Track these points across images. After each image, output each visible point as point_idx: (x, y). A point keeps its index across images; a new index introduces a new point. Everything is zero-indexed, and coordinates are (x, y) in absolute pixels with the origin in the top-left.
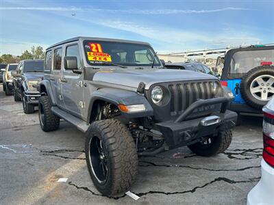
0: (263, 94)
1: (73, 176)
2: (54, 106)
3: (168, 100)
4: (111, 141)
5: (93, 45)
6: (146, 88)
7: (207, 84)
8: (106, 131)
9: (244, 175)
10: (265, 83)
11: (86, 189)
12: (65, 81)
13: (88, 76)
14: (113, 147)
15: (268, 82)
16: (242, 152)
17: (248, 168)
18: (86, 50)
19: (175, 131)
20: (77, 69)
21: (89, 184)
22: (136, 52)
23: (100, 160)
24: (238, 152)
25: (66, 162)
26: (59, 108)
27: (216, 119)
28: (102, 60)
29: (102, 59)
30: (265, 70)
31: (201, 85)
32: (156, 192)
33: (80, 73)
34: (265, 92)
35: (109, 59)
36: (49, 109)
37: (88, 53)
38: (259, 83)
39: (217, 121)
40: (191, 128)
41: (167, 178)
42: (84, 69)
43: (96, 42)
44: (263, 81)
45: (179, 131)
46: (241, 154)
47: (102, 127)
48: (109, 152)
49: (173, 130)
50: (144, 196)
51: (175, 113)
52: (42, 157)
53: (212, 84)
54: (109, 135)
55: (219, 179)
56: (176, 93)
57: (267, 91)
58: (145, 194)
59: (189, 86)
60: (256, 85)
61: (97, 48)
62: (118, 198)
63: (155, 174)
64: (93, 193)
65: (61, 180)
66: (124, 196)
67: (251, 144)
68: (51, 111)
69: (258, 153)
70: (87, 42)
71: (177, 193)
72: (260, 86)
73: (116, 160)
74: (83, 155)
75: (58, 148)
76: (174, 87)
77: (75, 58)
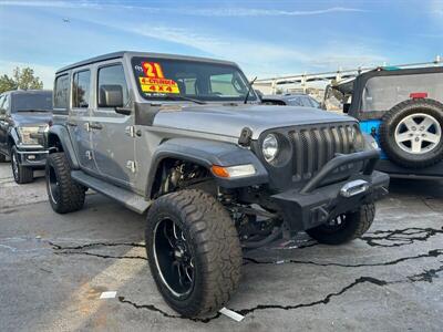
0: (414, 144)
1: (126, 287)
2: (75, 169)
3: (288, 155)
4: (199, 226)
5: (147, 65)
6: (253, 138)
7: (343, 130)
8: (189, 209)
9: (397, 270)
10: (418, 127)
11: (152, 308)
12: (97, 127)
13: (144, 119)
14: (203, 237)
15: (422, 124)
16: (386, 235)
17: (402, 260)
18: (137, 75)
19: (306, 207)
20: (122, 106)
21: (155, 298)
22: (212, 78)
23: (174, 258)
24: (380, 235)
25: (107, 264)
26: (86, 173)
27: (361, 186)
28: (165, 91)
29: (165, 88)
30: (417, 106)
31: (335, 131)
32: (268, 307)
33: (128, 113)
34: (417, 140)
35: (176, 90)
36: (68, 175)
37: (141, 79)
38: (409, 127)
39: (364, 189)
40: (327, 201)
41: (281, 282)
42: (136, 106)
43: (152, 60)
44: (414, 124)
45: (311, 206)
46: (387, 238)
47: (181, 204)
48: (196, 246)
49: (302, 205)
50: (251, 314)
51: (299, 176)
52: (63, 258)
53: (349, 129)
54: (194, 217)
55: (362, 280)
56: (300, 145)
57: (421, 139)
58: (252, 310)
59: (317, 133)
60: (404, 129)
61: (154, 71)
62: (207, 320)
63: (260, 276)
64: (166, 315)
65: (105, 295)
66: (217, 317)
67: (397, 221)
68: (71, 179)
69: (411, 236)
70: (138, 61)
71: (301, 305)
72: (411, 132)
73: (209, 258)
74: (143, 252)
75: (89, 241)
76: (296, 135)
77: (119, 88)
